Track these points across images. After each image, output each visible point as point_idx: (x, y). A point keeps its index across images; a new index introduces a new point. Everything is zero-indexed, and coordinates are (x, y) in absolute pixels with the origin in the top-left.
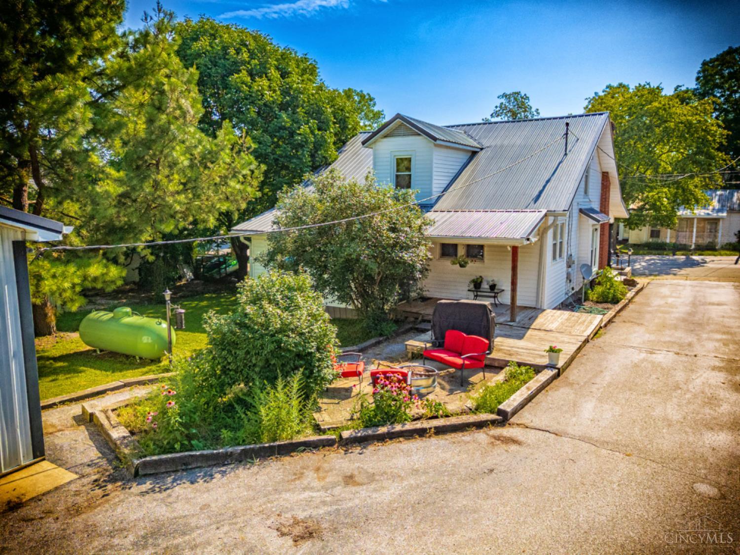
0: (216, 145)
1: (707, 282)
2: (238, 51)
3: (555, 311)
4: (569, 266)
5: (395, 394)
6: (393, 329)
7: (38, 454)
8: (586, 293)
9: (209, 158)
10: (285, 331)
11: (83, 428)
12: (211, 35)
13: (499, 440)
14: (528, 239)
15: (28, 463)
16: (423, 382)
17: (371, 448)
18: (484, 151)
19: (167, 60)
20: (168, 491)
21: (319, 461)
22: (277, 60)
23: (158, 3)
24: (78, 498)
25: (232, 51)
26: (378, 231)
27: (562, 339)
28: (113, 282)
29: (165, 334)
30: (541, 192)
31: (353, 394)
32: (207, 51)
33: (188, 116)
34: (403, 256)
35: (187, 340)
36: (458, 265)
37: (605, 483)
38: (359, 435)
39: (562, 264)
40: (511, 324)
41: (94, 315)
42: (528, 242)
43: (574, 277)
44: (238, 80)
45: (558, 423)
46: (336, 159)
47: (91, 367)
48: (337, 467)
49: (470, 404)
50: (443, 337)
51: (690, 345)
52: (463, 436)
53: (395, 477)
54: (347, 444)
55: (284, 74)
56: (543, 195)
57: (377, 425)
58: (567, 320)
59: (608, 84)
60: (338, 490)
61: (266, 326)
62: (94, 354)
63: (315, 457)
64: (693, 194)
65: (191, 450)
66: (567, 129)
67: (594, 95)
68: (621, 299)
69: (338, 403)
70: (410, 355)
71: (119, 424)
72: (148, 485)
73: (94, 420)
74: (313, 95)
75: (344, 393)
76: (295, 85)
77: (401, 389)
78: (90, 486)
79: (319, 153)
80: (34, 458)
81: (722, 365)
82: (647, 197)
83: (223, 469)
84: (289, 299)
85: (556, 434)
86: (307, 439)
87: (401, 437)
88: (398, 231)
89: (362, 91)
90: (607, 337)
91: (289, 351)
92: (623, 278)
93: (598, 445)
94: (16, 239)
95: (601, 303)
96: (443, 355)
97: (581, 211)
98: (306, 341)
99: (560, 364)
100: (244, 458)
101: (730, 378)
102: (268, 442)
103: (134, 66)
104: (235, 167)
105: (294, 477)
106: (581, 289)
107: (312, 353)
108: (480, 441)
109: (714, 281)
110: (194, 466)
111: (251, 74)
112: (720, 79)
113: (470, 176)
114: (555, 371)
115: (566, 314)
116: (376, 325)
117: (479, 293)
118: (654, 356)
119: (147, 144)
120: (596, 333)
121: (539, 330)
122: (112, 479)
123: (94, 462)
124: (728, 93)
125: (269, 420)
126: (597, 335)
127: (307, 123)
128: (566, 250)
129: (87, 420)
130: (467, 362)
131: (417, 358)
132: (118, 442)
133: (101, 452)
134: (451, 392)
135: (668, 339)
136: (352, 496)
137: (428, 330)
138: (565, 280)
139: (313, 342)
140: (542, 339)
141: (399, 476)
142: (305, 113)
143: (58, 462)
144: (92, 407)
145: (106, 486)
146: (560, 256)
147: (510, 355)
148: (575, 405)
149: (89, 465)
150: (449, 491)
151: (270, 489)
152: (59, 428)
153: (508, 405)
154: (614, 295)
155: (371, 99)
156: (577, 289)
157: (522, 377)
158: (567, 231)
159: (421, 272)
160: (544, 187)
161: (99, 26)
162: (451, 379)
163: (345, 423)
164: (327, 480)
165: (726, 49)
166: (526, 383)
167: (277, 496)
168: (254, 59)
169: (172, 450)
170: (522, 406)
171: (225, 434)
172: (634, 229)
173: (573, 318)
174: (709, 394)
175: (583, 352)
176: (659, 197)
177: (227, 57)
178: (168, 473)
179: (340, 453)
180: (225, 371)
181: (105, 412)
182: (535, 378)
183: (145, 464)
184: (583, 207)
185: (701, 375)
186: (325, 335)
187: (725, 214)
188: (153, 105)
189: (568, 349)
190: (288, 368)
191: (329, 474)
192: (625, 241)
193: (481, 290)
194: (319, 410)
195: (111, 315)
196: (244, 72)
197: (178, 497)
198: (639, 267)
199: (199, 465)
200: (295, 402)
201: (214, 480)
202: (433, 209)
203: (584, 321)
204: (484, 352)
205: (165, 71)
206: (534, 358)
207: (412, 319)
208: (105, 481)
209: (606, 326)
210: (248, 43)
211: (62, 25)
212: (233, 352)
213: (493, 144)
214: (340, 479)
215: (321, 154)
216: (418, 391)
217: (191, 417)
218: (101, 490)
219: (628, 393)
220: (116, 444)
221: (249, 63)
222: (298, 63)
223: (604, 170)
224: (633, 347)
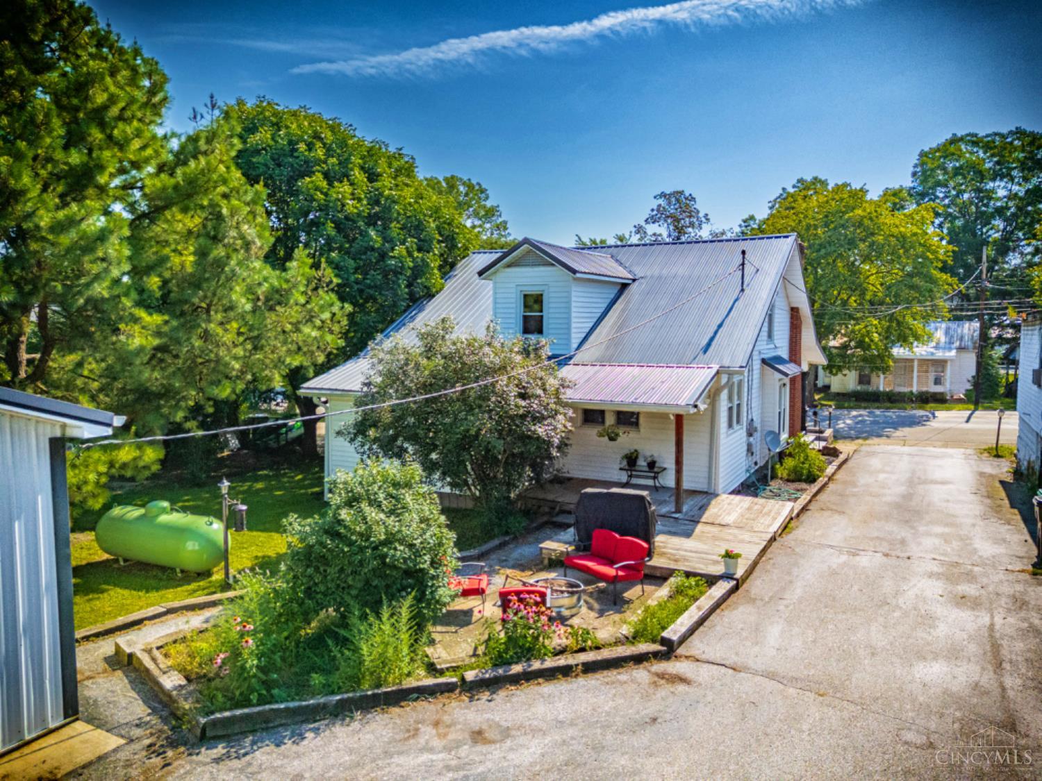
0: (287, 281)
1: (932, 449)
2: (310, 147)
3: (732, 497)
4: (750, 434)
5: (531, 621)
6: (523, 524)
7: (70, 712)
8: (773, 468)
9: (276, 299)
10: (391, 543)
11: (119, 673)
12: (273, 124)
13: (663, 678)
14: (696, 406)
15: (57, 724)
16: (566, 601)
17: (502, 694)
18: (637, 283)
19: (226, 175)
20: (248, 758)
21: (437, 712)
22: (362, 158)
23: (212, 97)
24: (130, 770)
25: (302, 147)
26: (503, 396)
27: (741, 537)
28: (146, 467)
29: (220, 538)
30: (712, 339)
31: (474, 619)
32: (269, 146)
33: (253, 247)
34: (535, 430)
35: (242, 543)
36: (606, 438)
37: (793, 732)
38: (487, 676)
39: (740, 433)
40: (677, 515)
41: (117, 511)
42: (695, 410)
43: (756, 449)
44: (310, 186)
45: (737, 654)
46: (441, 290)
47: (115, 585)
48: (461, 720)
49: (626, 630)
50: (589, 537)
51: (903, 542)
52: (619, 673)
53: (535, 731)
54: (471, 689)
55: (373, 177)
56: (714, 343)
57: (509, 663)
58: (749, 509)
59: (799, 177)
60: (464, 750)
61: (366, 536)
62: (115, 566)
63: (432, 707)
64: (911, 329)
65: (270, 703)
66: (744, 258)
67: (781, 192)
68: (819, 477)
69: (456, 632)
70: (546, 562)
71: (171, 668)
72: (220, 750)
73: (134, 662)
74: (410, 204)
75: (462, 617)
76: (387, 192)
77: (538, 613)
78: (144, 753)
79: (419, 281)
80: (65, 718)
81: (941, 570)
82: (853, 331)
83: (316, 725)
84: (393, 498)
85: (734, 669)
86: (420, 684)
87: (540, 677)
88: (529, 398)
89: (469, 180)
90: (801, 532)
91: (395, 567)
92: (823, 444)
93: (785, 682)
94: (53, 436)
95: (793, 481)
96: (590, 564)
97: (764, 361)
98: (417, 554)
99: (739, 573)
100: (341, 712)
101: (950, 588)
102: (372, 688)
103: (182, 183)
104: (311, 310)
105: (407, 735)
106: (767, 462)
107: (424, 569)
108: (640, 680)
109: (940, 447)
110: (276, 723)
111: (326, 175)
112: (944, 174)
113: (619, 318)
114: (733, 583)
115: (746, 501)
116: (500, 519)
117: (634, 473)
118: (858, 558)
119: (195, 283)
120: (786, 527)
121: (713, 524)
122: (173, 744)
123: (144, 720)
124: (954, 193)
125: (372, 661)
126: (787, 530)
127: (403, 243)
128: (745, 414)
129: (123, 662)
130: (620, 573)
131: (555, 566)
132: (174, 693)
133: (149, 707)
134: (601, 613)
135: (876, 534)
136: (482, 758)
137: (569, 526)
138: (745, 453)
139: (425, 554)
140: (715, 538)
141: (541, 730)
142: (401, 229)
143: (96, 722)
144: (129, 644)
145: (165, 752)
146: (738, 422)
147: (676, 561)
148: (757, 629)
149: (137, 726)
150: (603, 747)
151: (379, 751)
152: (87, 674)
153: (674, 632)
154: (809, 472)
155: (483, 191)
156: (761, 463)
157: (690, 592)
158: (746, 390)
159: (559, 448)
160: (716, 333)
161: (138, 134)
162: (601, 595)
163: (467, 661)
164: (451, 737)
165: (949, 136)
166: (696, 599)
167: (388, 761)
168: (333, 157)
169: (246, 703)
170: (692, 631)
171: (317, 679)
172: (835, 375)
173: (756, 507)
174: (923, 612)
175: (768, 555)
176: (868, 332)
177: (296, 154)
178: (244, 734)
179: (463, 701)
180: (309, 592)
181: (149, 651)
182: (708, 594)
183: (214, 723)
184: (765, 356)
185: (915, 585)
186: (440, 544)
187: (953, 353)
188: (207, 235)
189: (749, 552)
190: (394, 590)
191: (453, 729)
192: (827, 388)
193: (637, 468)
194: (432, 642)
195: (142, 511)
196: (320, 175)
197: (261, 765)
198: (842, 426)
199: (283, 721)
200: (404, 636)
201: (305, 742)
202: (572, 362)
203: (770, 511)
204: (643, 559)
205: (222, 189)
206: (706, 565)
207: (547, 509)
208: (162, 746)
209: (798, 515)
210: (323, 136)
211: (89, 135)
212: (322, 569)
213: (649, 273)
214: (467, 736)
215: (422, 283)
216: (559, 613)
217: (270, 658)
218: (159, 758)
219: (824, 610)
220: (170, 696)
221: (325, 162)
222: (391, 159)
223: (794, 305)
224: (831, 547)
